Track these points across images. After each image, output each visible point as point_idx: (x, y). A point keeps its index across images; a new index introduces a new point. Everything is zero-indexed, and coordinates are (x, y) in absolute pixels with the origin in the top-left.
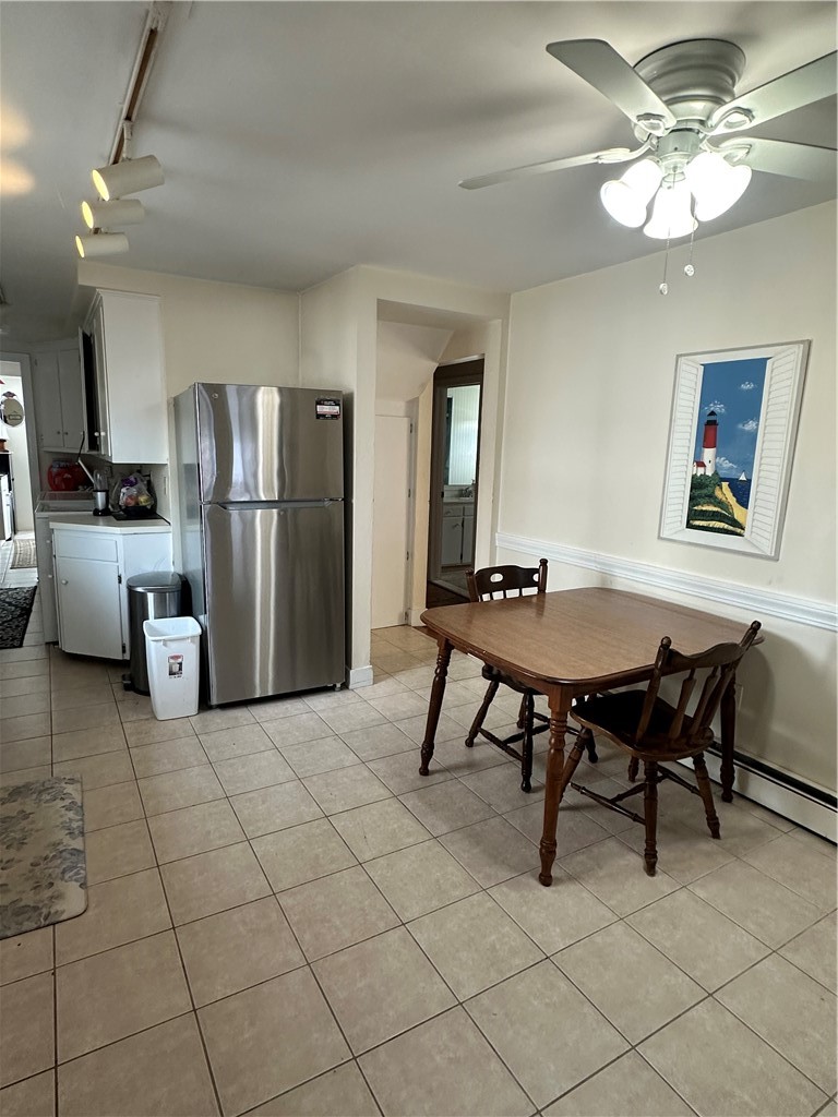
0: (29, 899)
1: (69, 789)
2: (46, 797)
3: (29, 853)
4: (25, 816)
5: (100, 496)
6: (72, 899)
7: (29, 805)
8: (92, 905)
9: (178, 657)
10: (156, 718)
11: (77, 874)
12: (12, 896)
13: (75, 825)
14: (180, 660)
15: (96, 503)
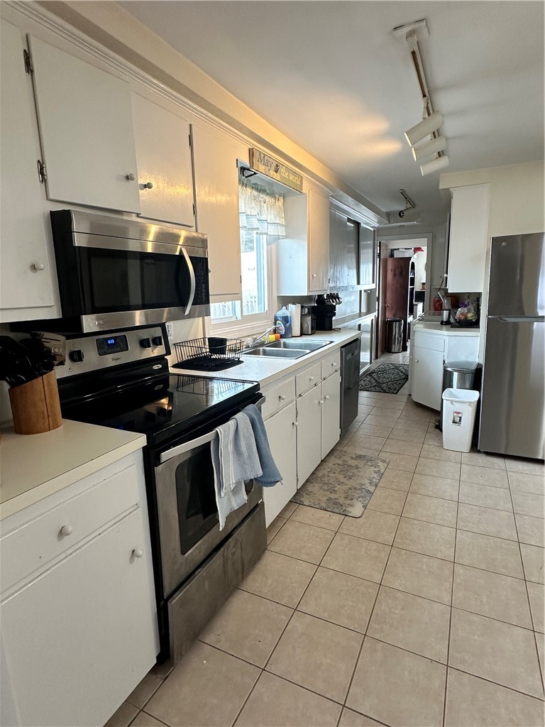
0: (341, 500)
1: (381, 464)
2: (369, 463)
3: (351, 483)
4: (357, 467)
5: (445, 313)
6: (357, 510)
7: (361, 464)
8: (364, 517)
9: (459, 413)
10: (442, 446)
11: (365, 501)
12: (336, 496)
13: (374, 480)
14: (460, 415)
15: (443, 318)
